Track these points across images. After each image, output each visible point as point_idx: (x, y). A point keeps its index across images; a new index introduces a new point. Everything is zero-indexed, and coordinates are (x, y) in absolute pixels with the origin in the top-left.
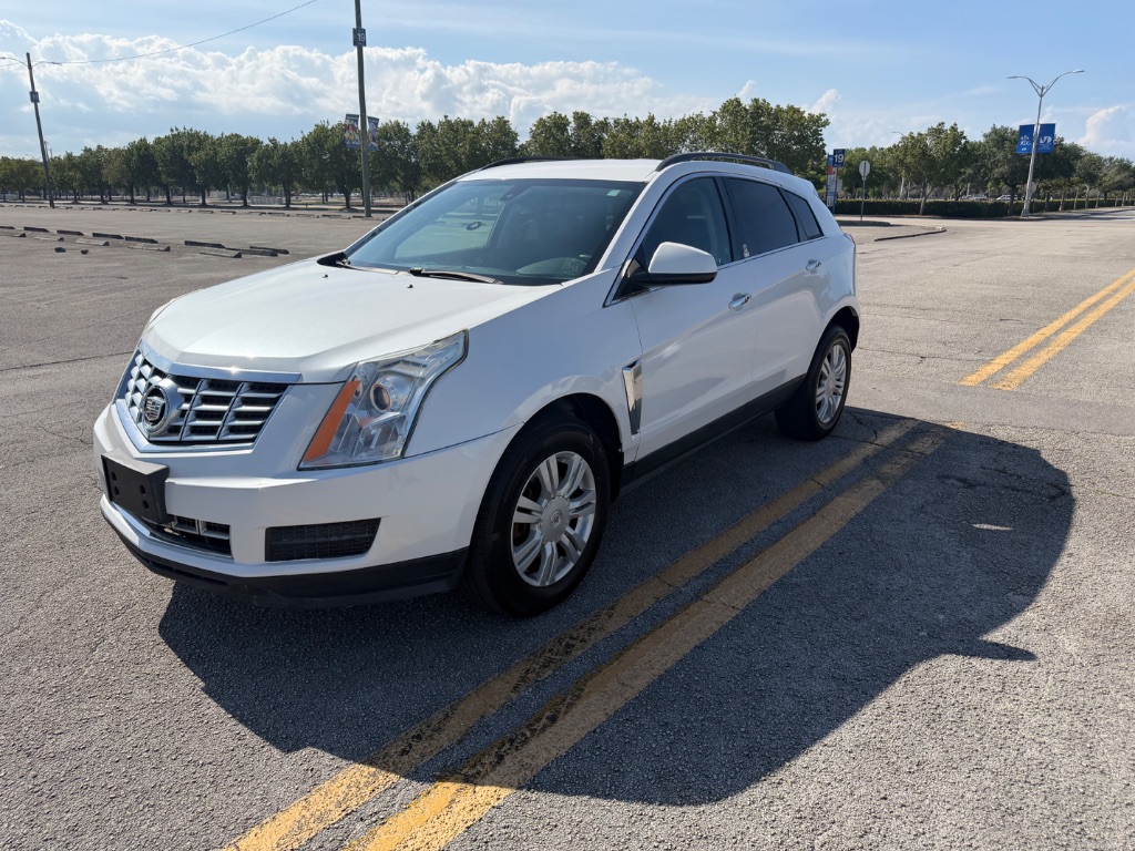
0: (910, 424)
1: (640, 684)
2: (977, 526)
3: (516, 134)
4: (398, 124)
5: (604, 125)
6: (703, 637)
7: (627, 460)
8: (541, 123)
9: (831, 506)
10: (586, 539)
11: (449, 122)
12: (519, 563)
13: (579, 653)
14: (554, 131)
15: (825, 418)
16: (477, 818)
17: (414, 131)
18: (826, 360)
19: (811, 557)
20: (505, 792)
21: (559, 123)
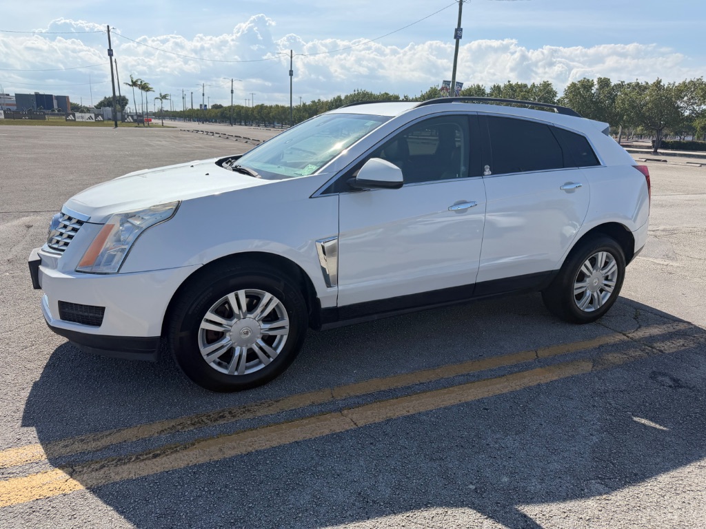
0: (681, 327)
1: (229, 453)
2: (636, 419)
3: (556, 93)
4: (478, 86)
5: (620, 86)
6: (308, 436)
7: (324, 305)
8: (574, 85)
9: (526, 373)
10: (279, 351)
11: (511, 85)
12: (208, 355)
13: (223, 423)
14: (581, 90)
15: (588, 308)
16: (48, 496)
17: (488, 91)
18: (587, 263)
19: (459, 405)
20: (80, 487)
21: (587, 85)
